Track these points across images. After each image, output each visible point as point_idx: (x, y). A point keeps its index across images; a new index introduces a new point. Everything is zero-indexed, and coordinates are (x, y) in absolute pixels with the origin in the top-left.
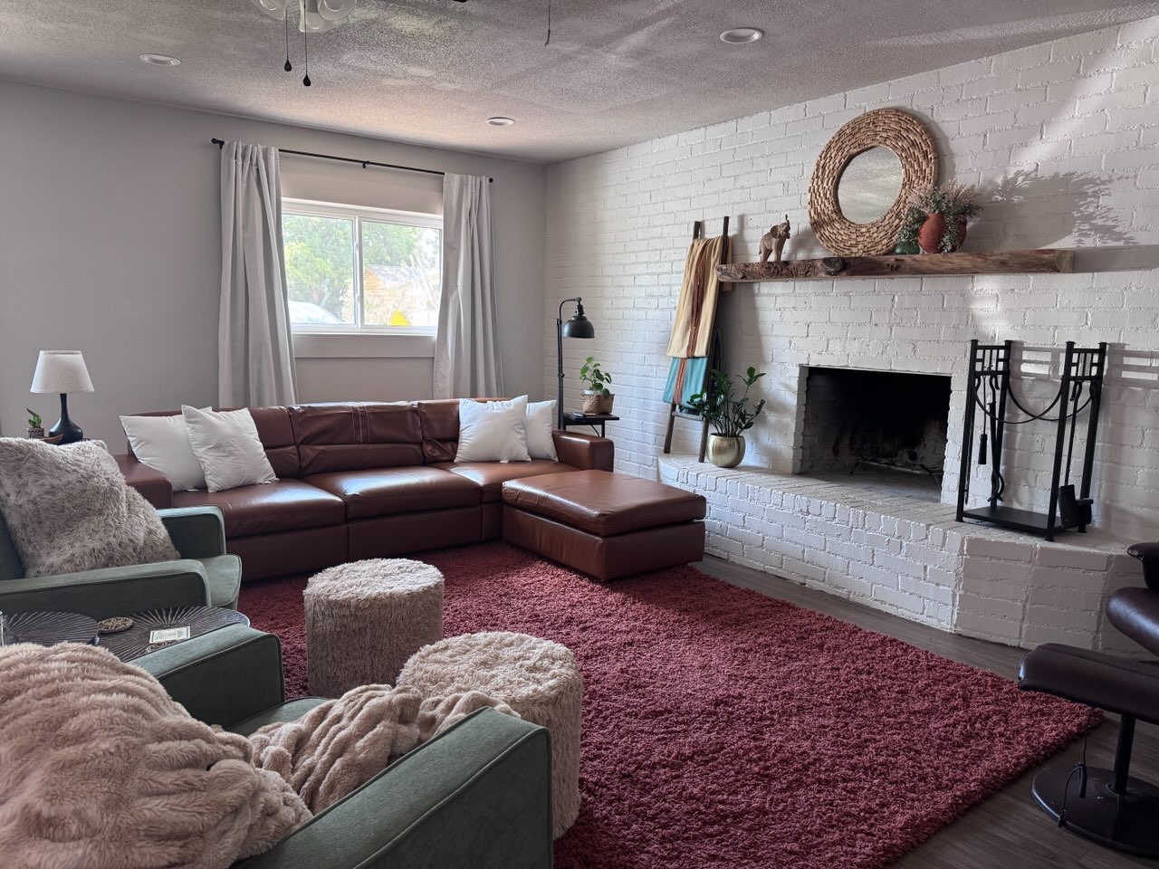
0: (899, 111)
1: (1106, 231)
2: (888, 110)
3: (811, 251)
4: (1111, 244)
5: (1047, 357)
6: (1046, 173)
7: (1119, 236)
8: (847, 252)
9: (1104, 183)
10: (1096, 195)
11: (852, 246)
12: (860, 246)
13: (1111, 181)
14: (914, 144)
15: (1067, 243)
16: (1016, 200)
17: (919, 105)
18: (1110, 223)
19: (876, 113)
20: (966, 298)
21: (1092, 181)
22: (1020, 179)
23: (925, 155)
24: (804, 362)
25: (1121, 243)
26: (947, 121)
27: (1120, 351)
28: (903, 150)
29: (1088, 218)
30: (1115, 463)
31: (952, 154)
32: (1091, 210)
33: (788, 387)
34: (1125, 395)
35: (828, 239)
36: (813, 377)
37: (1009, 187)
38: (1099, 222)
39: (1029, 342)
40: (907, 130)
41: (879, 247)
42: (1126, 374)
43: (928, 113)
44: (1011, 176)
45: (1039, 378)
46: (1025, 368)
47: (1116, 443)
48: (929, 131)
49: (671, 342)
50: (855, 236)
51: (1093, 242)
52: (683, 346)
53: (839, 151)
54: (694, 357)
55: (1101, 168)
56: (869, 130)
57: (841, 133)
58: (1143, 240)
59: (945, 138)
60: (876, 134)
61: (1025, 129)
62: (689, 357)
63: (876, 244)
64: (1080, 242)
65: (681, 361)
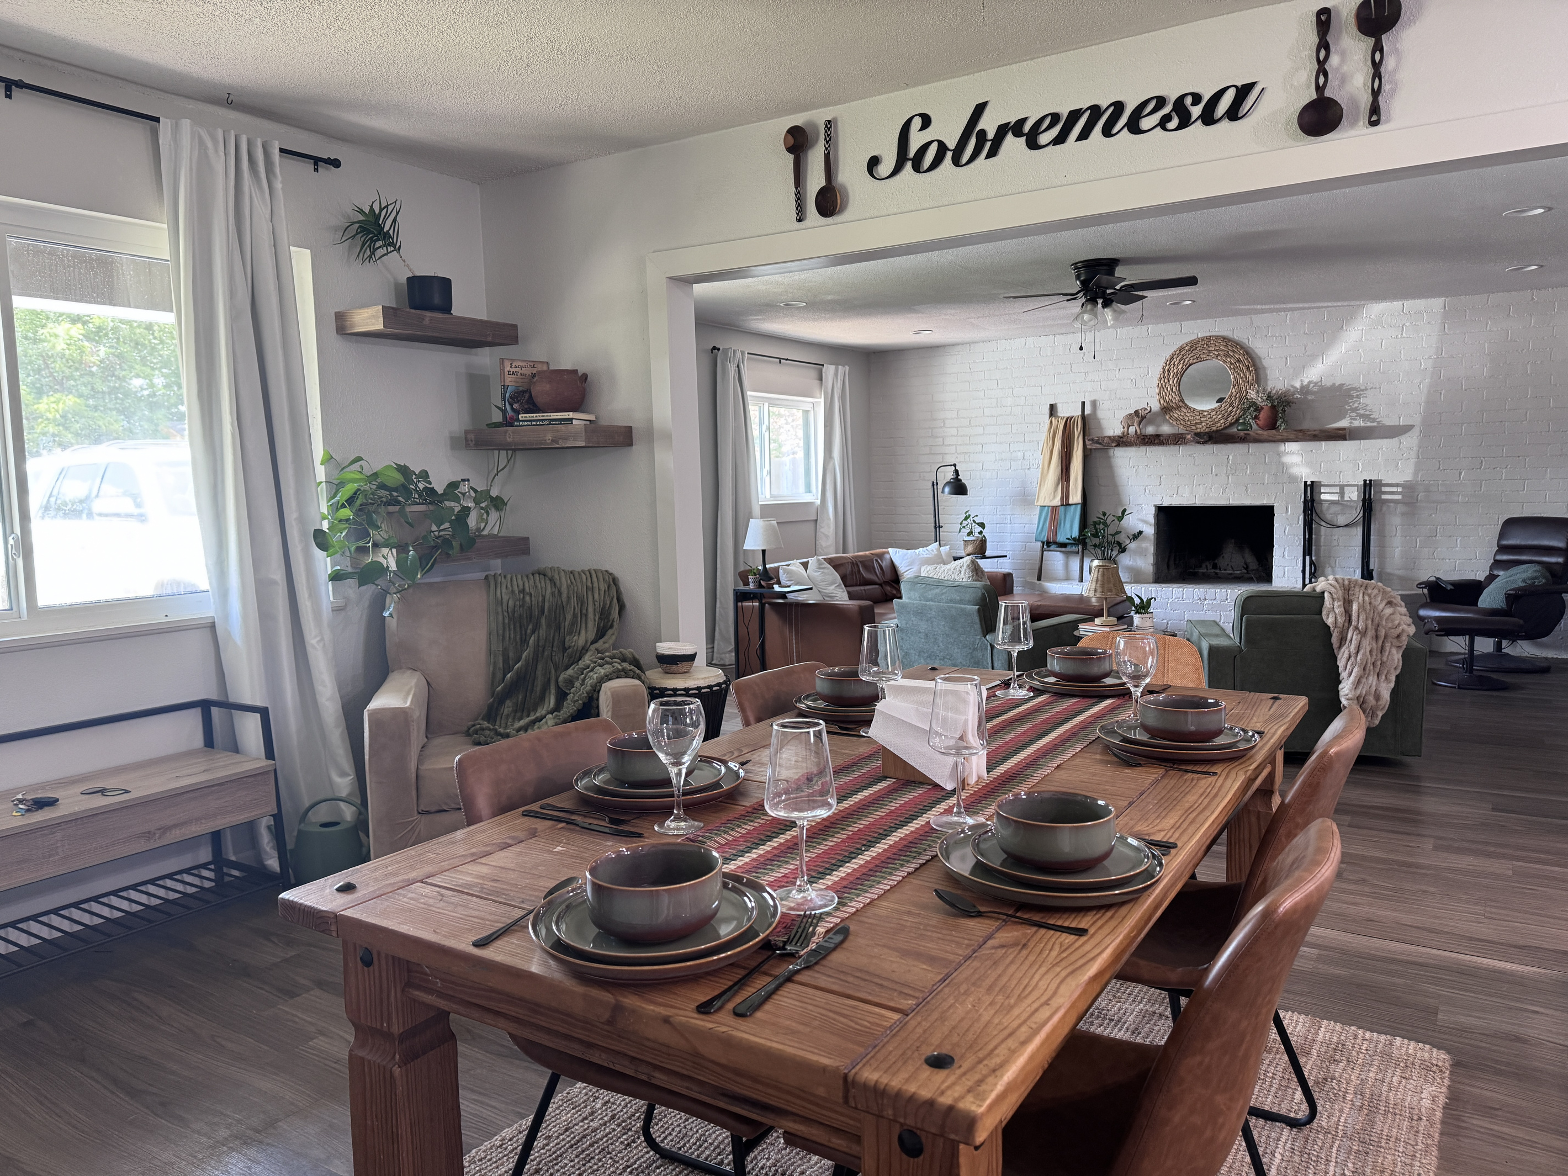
0: (1225, 339)
1: (1366, 417)
2: (1217, 337)
3: (1158, 426)
4: (1369, 424)
5: (1337, 490)
6: (1327, 383)
7: (1374, 420)
8: (1194, 428)
9: (1362, 390)
10: (1358, 397)
11: (1197, 423)
12: (1203, 424)
13: (1366, 389)
14: (1239, 361)
15: (1344, 423)
16: (1310, 397)
17: (1237, 336)
18: (1368, 413)
19: (1209, 338)
20: (1279, 455)
21: (1355, 389)
22: (1312, 385)
23: (1248, 368)
24: (1159, 503)
25: (1375, 424)
26: (1259, 347)
27: (1379, 484)
28: (1231, 363)
29: (1355, 410)
30: (1382, 546)
31: (1264, 368)
32: (1356, 405)
33: (1146, 522)
34: (1384, 508)
35: (1177, 420)
36: (1167, 516)
37: (1305, 390)
38: (1362, 412)
39: (1325, 482)
40: (1233, 351)
41: (1219, 425)
42: (1384, 497)
43: (1246, 341)
44: (1305, 383)
45: (1333, 502)
46: (1323, 497)
47: (1382, 535)
48: (1248, 353)
49: (1042, 495)
50: (1198, 417)
51: (1359, 423)
52: (1054, 497)
53: (1180, 361)
54: (1068, 505)
55: (1361, 382)
56: (1204, 348)
57: (1181, 349)
58: (1388, 422)
59: (1260, 358)
60: (1210, 352)
61: (1313, 357)
62: (1062, 505)
63: (1216, 423)
64: (1351, 423)
65: (1054, 508)
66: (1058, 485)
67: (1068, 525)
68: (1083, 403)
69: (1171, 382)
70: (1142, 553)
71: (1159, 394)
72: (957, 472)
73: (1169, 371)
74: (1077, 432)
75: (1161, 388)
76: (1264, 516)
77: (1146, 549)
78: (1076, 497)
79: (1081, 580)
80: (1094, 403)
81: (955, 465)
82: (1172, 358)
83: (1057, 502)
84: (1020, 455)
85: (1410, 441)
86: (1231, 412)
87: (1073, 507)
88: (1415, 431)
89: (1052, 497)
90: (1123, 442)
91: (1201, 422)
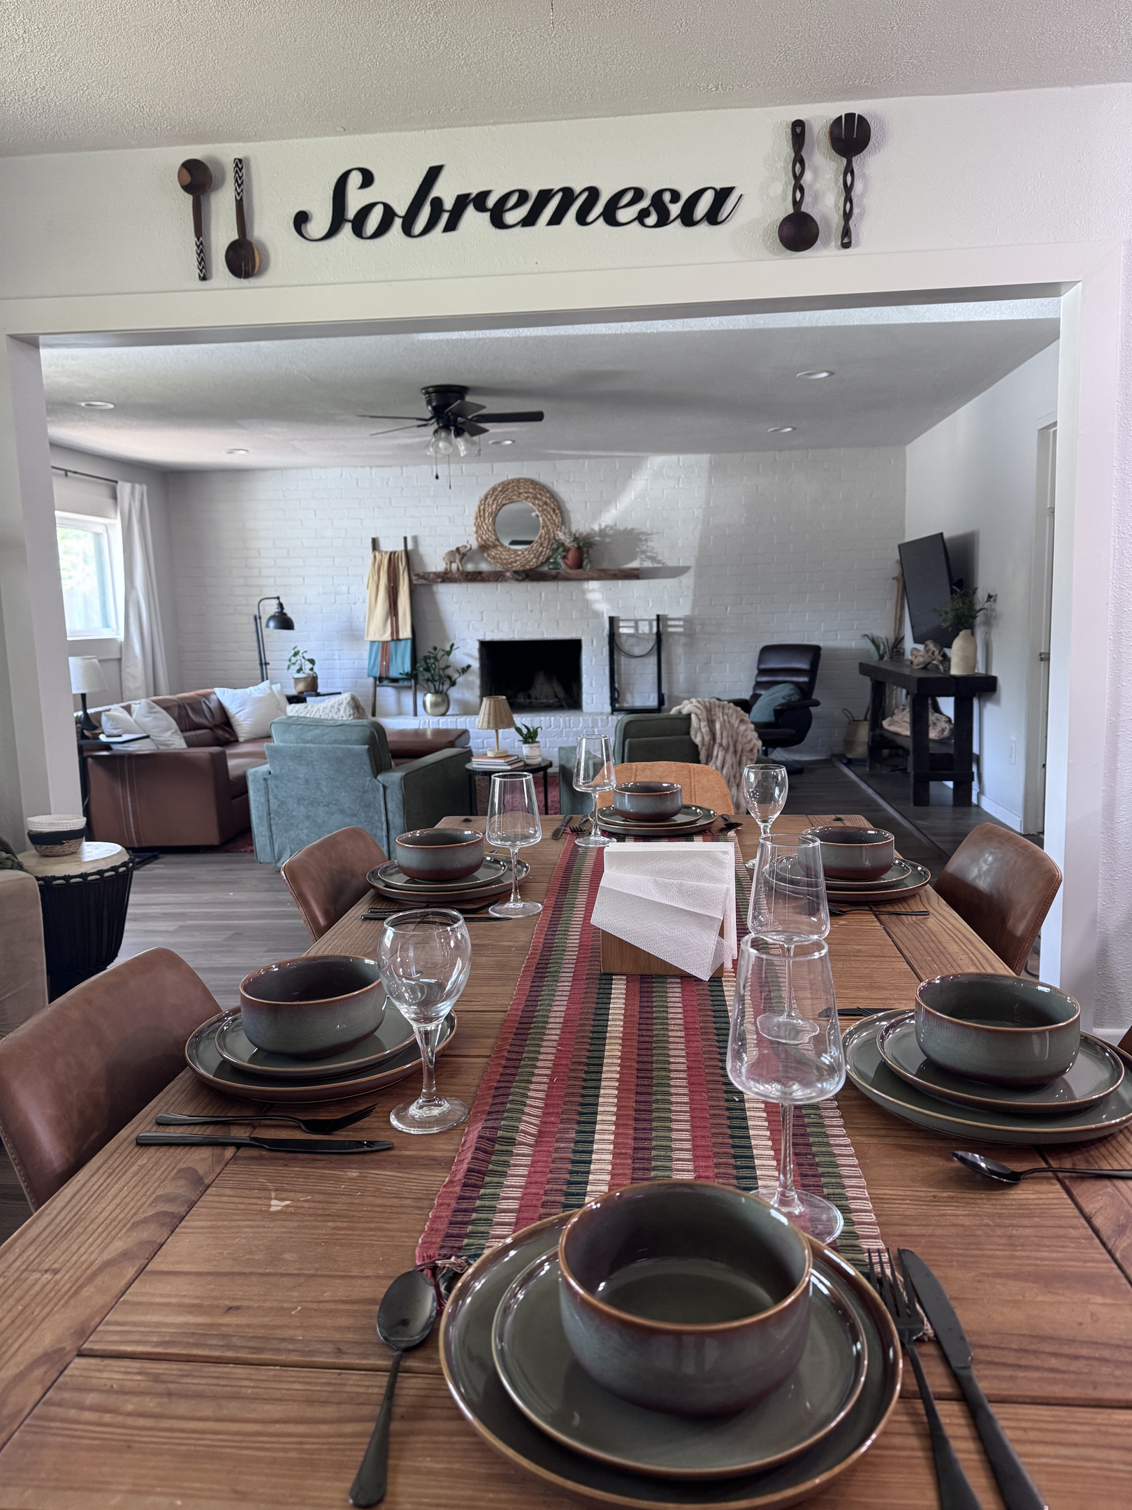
0: (533, 483)
1: (653, 559)
2: (526, 480)
3: (477, 564)
4: (656, 565)
5: (632, 624)
6: (621, 527)
7: (659, 562)
8: (510, 566)
9: (650, 534)
10: (646, 540)
11: (512, 562)
12: (518, 563)
13: (652, 534)
14: (546, 503)
15: (635, 564)
16: (608, 540)
17: (543, 479)
18: (654, 555)
19: (518, 480)
20: (584, 592)
21: (643, 533)
22: (608, 529)
23: (554, 511)
24: (482, 638)
25: (660, 565)
26: (563, 491)
27: (666, 618)
28: (540, 506)
29: (644, 552)
30: (670, 673)
31: (568, 512)
32: (645, 548)
33: (471, 656)
34: (671, 639)
35: (494, 558)
36: (490, 650)
37: (602, 533)
38: (649, 554)
39: (622, 617)
40: (540, 494)
41: (531, 564)
42: (670, 630)
43: (550, 485)
44: (603, 527)
45: (629, 635)
46: (622, 630)
47: (670, 664)
48: (553, 496)
49: (371, 630)
50: (513, 556)
51: (648, 564)
52: (384, 632)
53: (494, 501)
54: (398, 640)
55: (647, 527)
56: (514, 490)
57: (494, 489)
58: (670, 563)
59: (563, 502)
60: (520, 494)
61: (607, 502)
62: (393, 640)
63: (529, 562)
64: (641, 564)
65: (385, 643)
66: (387, 619)
67: (399, 659)
68: (405, 539)
69: (487, 521)
70: (469, 686)
71: (477, 532)
72: (281, 605)
73: (484, 510)
74: (402, 566)
75: (478, 527)
76: (573, 647)
77: (473, 682)
78: (405, 632)
79: (416, 714)
80: (415, 539)
81: (278, 598)
82: (486, 498)
83: (387, 636)
84: (344, 588)
85: (688, 580)
86: (542, 552)
87: (403, 643)
88: (691, 572)
89: (381, 632)
90: (448, 578)
91: (516, 561)
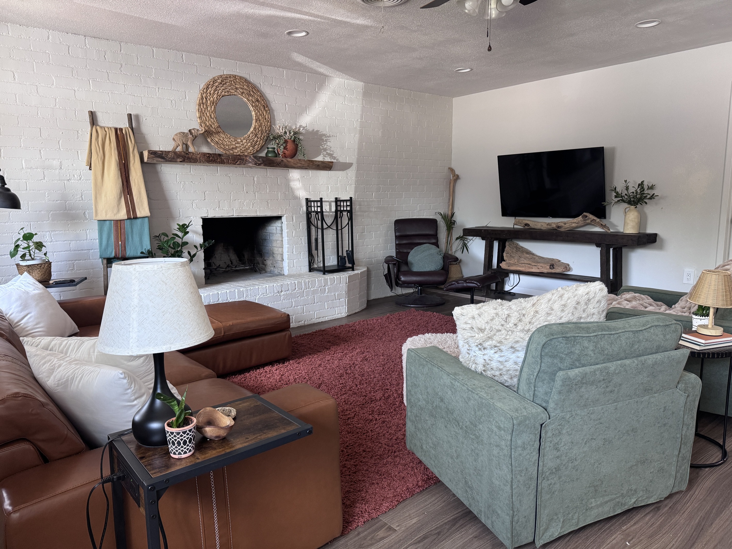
1: (331, 155)
2: (240, 78)
3: (199, 147)
7: (335, 158)
9: (328, 137)
10: (326, 141)
12: (238, 149)
13: (330, 137)
15: (320, 158)
18: (331, 153)
19: (235, 76)
20: (288, 178)
21: (324, 135)
23: (264, 108)
24: (205, 215)
25: (335, 161)
26: (268, 92)
28: (253, 102)
29: (325, 150)
32: (326, 146)
33: (196, 233)
35: (216, 142)
36: (210, 226)
38: (328, 152)
40: (252, 92)
41: (249, 151)
44: (298, 126)
49: (101, 206)
50: (234, 143)
51: (328, 159)
52: (118, 211)
54: (136, 218)
55: (326, 131)
56: (231, 85)
57: (214, 81)
58: (342, 160)
60: (237, 88)
62: (129, 218)
63: (247, 149)
64: (324, 158)
65: (118, 223)
66: (120, 198)
67: (136, 238)
68: (129, 115)
69: (209, 109)
71: (200, 118)
73: (206, 98)
74: (131, 144)
75: (201, 112)
78: (142, 210)
83: (123, 215)
85: (351, 173)
87: (139, 221)
88: (354, 167)
89: (115, 211)
91: (236, 148)
